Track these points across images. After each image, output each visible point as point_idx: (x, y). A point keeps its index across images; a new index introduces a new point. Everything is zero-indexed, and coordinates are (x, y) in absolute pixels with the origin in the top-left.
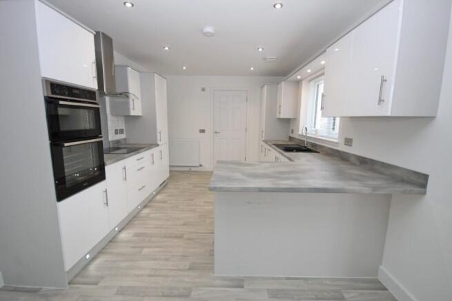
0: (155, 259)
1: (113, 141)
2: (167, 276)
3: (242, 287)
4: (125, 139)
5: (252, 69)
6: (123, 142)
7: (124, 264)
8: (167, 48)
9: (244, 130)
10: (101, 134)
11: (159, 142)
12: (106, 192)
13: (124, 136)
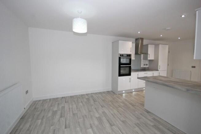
2: (134, 102)
8: (161, 36)
10: (131, 64)
12: (130, 78)
13: (147, 66)
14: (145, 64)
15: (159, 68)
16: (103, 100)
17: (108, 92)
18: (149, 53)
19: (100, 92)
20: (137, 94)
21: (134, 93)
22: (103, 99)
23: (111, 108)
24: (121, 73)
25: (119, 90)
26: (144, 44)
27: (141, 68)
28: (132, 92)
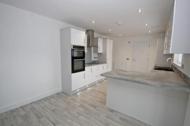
0: (93, 96)
1: (93, 61)
2: (93, 101)
3: (112, 112)
4: (97, 60)
5: (150, 32)
6: (96, 61)
7: (85, 95)
8: (110, 30)
9: (148, 59)
10: (85, 58)
11: (107, 62)
12: (84, 74)
13: (97, 59)
14: (95, 57)
15: (107, 60)
16: (53, 111)
17: (58, 94)
18: (99, 46)
19: (46, 98)
20: (92, 89)
21: (88, 89)
22: (53, 108)
23: (69, 120)
24: (75, 69)
25: (73, 90)
26: (94, 37)
27: (92, 61)
28: (86, 89)
